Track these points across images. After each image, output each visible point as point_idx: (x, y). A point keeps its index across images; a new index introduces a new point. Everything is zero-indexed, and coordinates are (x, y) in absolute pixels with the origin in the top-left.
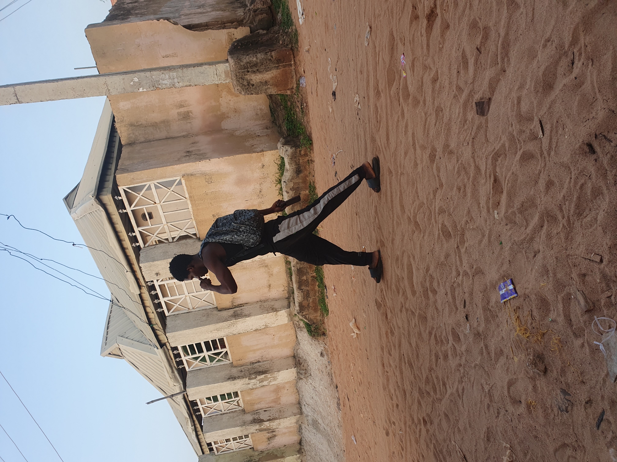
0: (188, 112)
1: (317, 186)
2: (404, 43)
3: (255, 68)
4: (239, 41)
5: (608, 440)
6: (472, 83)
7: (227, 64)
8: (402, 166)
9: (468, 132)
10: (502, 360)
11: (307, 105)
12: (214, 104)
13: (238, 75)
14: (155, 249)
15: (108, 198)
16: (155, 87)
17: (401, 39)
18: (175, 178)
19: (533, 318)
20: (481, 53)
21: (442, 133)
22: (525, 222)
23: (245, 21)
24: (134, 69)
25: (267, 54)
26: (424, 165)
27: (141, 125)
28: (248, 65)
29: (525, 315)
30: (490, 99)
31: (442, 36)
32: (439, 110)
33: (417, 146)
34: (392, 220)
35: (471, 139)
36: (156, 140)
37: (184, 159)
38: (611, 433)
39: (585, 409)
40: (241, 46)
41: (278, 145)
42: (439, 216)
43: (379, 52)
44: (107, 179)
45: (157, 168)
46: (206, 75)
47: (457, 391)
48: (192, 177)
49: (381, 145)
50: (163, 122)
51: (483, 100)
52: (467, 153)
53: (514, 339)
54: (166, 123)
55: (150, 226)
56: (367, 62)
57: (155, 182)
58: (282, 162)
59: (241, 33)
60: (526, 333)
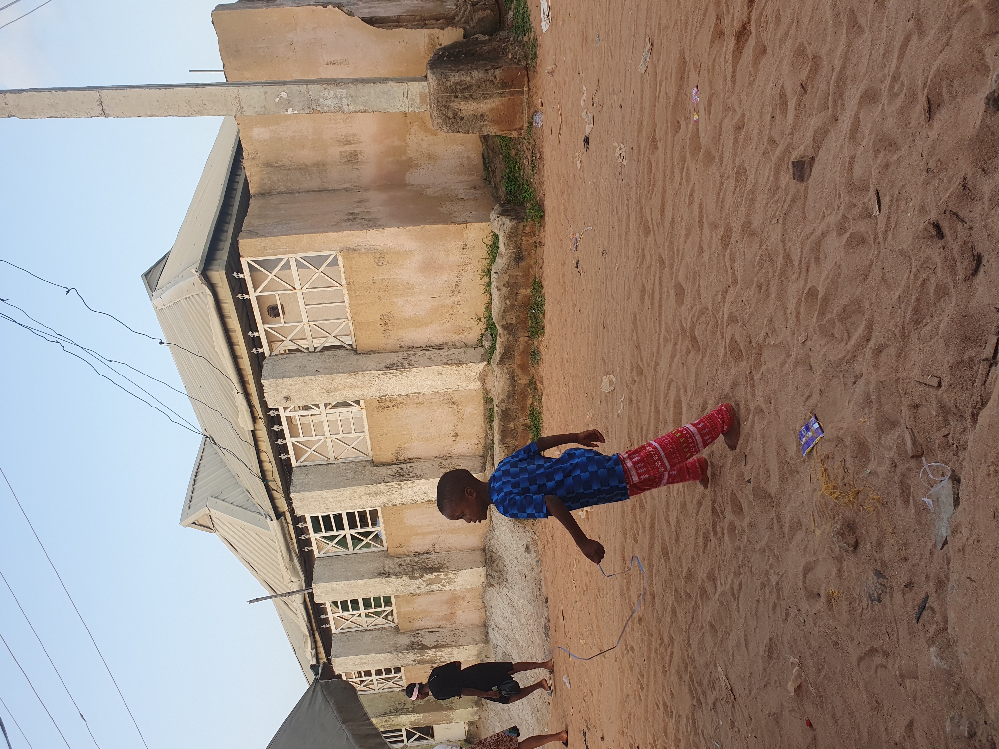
0: (356, 153)
1: (545, 283)
2: (700, 72)
3: (467, 92)
4: (445, 49)
5: (930, 635)
6: (790, 134)
7: (425, 84)
8: (681, 252)
9: (779, 204)
10: (800, 535)
11: (542, 156)
12: (397, 143)
13: (440, 100)
14: (286, 360)
15: (219, 276)
16: (312, 108)
17: (695, 64)
18: (328, 253)
19: (846, 470)
20: (806, 92)
21: (743, 206)
22: (846, 334)
23: (456, 19)
24: (282, 80)
25: (487, 73)
26: (712, 251)
27: (282, 166)
28: (457, 87)
29: (835, 467)
30: (813, 158)
31: (755, 64)
32: (741, 172)
33: (705, 223)
34: (657, 334)
35: (782, 215)
36: (304, 192)
37: (345, 224)
38: (934, 626)
39: (904, 594)
40: (448, 57)
41: (491, 216)
42: (727, 326)
43: (661, 82)
44: (220, 247)
45: (303, 234)
46: (391, 96)
47: (732, 588)
48: (355, 252)
49: (652, 220)
50: (317, 164)
51: (803, 160)
52: (775, 235)
53: (818, 504)
54: (321, 166)
55: (282, 324)
56: (642, 95)
57: (298, 256)
58: (494, 243)
59: (449, 36)
60: (834, 493)
